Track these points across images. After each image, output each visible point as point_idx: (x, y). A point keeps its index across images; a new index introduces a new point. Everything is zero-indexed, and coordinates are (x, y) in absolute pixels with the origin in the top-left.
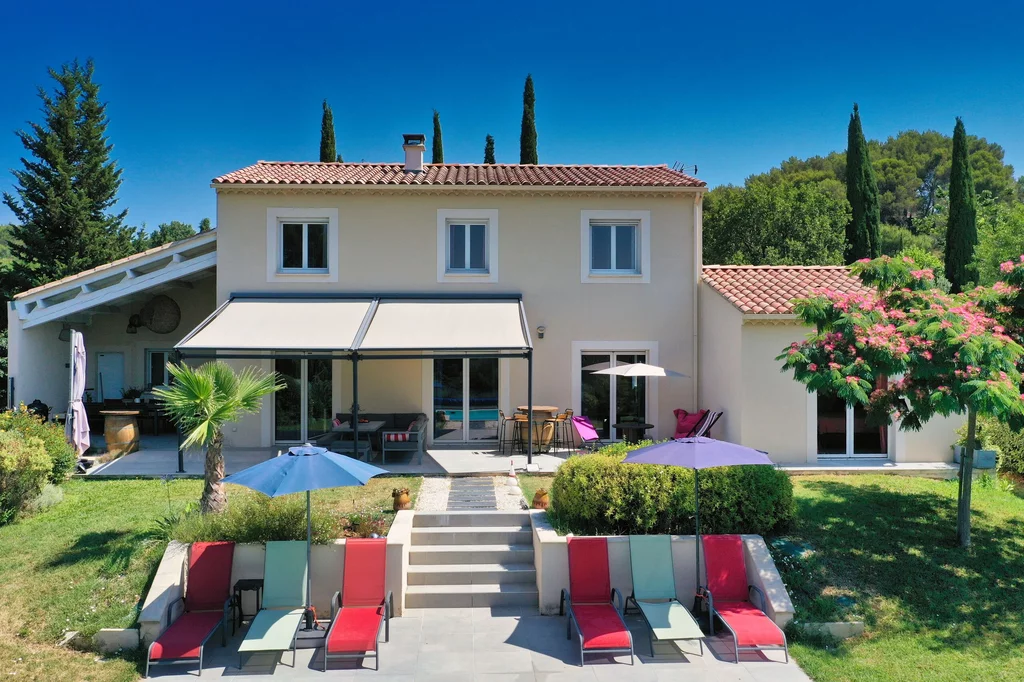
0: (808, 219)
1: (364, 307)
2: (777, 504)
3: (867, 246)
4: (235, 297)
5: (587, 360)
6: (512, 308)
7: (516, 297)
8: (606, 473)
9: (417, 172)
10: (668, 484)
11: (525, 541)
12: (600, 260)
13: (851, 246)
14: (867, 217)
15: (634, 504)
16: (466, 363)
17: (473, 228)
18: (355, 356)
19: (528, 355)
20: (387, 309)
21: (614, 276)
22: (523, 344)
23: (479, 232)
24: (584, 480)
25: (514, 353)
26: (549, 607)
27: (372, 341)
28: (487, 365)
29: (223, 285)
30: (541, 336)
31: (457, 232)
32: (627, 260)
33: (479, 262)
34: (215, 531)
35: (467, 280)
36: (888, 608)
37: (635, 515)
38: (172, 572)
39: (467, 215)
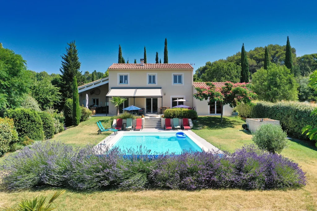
0: (231, 70)
1: (134, 90)
2: (194, 115)
3: (246, 77)
4: (112, 88)
5: (173, 99)
6: (160, 90)
7: (160, 88)
8: (171, 111)
9: (143, 66)
10: (179, 112)
11: (160, 121)
12: (175, 81)
13: (242, 76)
14: (246, 70)
15: (174, 115)
16: (152, 98)
17: (153, 76)
18: (134, 97)
19: (162, 97)
20: (138, 90)
21: (178, 84)
22: (161, 95)
23: (154, 77)
24: (168, 112)
25: (159, 97)
26: (163, 128)
27: (136, 95)
28: (155, 99)
29: (110, 86)
30: (165, 95)
31: (150, 77)
32: (180, 82)
33: (154, 82)
34: (120, 117)
35: (152, 85)
36: (206, 127)
37: (174, 116)
38: (115, 122)
39: (152, 74)
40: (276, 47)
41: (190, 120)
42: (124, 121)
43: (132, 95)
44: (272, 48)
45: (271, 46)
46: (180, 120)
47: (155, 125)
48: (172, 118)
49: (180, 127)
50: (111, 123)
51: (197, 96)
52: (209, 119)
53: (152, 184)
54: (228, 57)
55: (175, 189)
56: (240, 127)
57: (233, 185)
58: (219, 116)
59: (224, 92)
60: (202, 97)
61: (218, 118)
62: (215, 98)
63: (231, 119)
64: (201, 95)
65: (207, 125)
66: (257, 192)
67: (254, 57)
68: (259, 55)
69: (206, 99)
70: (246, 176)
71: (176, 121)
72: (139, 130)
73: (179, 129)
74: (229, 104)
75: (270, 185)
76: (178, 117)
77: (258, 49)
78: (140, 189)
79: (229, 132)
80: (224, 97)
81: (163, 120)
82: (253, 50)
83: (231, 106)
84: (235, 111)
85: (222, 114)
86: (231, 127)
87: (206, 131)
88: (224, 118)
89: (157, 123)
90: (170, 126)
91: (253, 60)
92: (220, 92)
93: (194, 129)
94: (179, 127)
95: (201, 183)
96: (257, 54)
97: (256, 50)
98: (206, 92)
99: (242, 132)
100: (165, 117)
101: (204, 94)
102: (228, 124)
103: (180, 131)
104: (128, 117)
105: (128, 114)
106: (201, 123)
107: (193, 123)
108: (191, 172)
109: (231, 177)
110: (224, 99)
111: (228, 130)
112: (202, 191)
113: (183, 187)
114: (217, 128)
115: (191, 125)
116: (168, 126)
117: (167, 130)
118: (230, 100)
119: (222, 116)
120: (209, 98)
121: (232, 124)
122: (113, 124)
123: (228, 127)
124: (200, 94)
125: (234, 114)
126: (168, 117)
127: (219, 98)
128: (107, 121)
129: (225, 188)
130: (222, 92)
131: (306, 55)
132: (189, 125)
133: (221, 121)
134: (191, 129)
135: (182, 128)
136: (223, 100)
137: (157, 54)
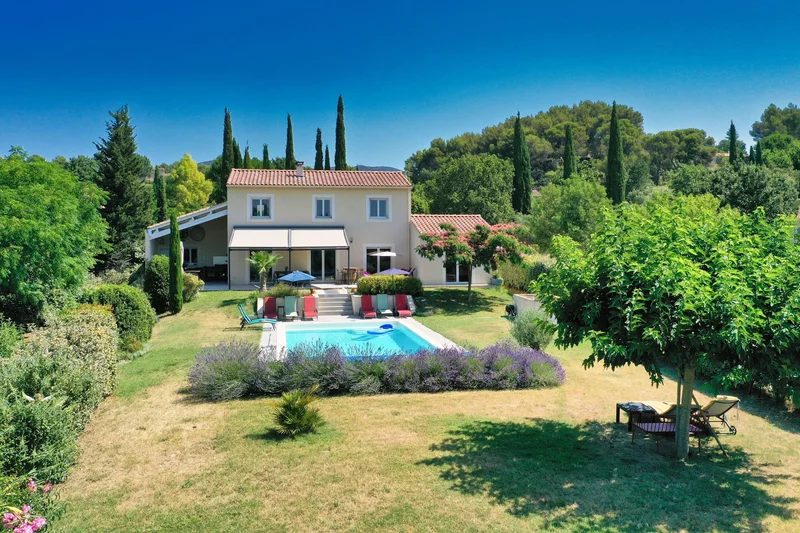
1: (286, 231)
4: (236, 227)
5: (369, 251)
6: (341, 232)
7: (342, 228)
8: (373, 280)
9: (301, 177)
10: (388, 282)
11: (349, 300)
12: (373, 213)
13: (515, 189)
15: (378, 288)
16: (323, 252)
17: (325, 201)
18: (289, 250)
19: (348, 249)
20: (295, 232)
21: (378, 220)
22: (346, 245)
23: (327, 203)
25: (342, 248)
26: (357, 314)
27: (294, 244)
28: (331, 253)
29: (231, 222)
30: (352, 242)
31: (319, 203)
32: (383, 213)
33: (328, 214)
34: (270, 295)
35: (323, 221)
36: (440, 310)
37: (378, 290)
38: (261, 304)
39: (323, 196)
40: (598, 108)
41: (409, 297)
42: (279, 301)
43: (285, 244)
44: (589, 110)
45: (587, 104)
46: (391, 299)
47: (340, 308)
48: (375, 294)
49: (391, 312)
50: (252, 306)
51: (422, 251)
52: (447, 294)
53: (388, 386)
54: (487, 130)
55: (415, 392)
56: (502, 311)
57: (481, 386)
58: (463, 287)
59: (475, 242)
60: (432, 253)
61: (462, 292)
62: (458, 256)
63: (488, 293)
64: (429, 249)
65: (441, 308)
66: (507, 391)
67: (546, 131)
68: (558, 128)
69: (440, 255)
70: (495, 375)
71: (382, 301)
72: (312, 320)
73: (389, 315)
74: (482, 266)
75: (522, 385)
76: (386, 292)
77: (558, 112)
78: (375, 393)
79: (482, 321)
80: (474, 253)
81: (357, 299)
82: (545, 112)
83: (487, 270)
84: (495, 277)
85: (470, 284)
86: (487, 310)
87: (440, 318)
88: (474, 293)
89: (344, 305)
90: (371, 310)
91: (544, 139)
92: (466, 244)
93: (420, 316)
94: (389, 311)
95: (444, 384)
96: (553, 124)
97: (552, 112)
98: (439, 244)
99: (505, 319)
100: (359, 291)
101: (435, 248)
102: (481, 304)
103: (391, 320)
104: (288, 294)
105: (286, 288)
106: (430, 304)
107: (416, 303)
108: (433, 372)
109: (479, 376)
110: (473, 257)
111: (481, 316)
112: (445, 393)
113: (424, 389)
114: (462, 311)
115: (413, 308)
116: (367, 310)
117: (367, 318)
118: (485, 257)
119: (469, 287)
120: (444, 253)
121: (488, 303)
122: (258, 309)
123: (482, 309)
124: (429, 247)
125: (494, 283)
126: (366, 292)
127: (464, 255)
128: (243, 301)
129: (472, 389)
130: (470, 243)
131: (664, 134)
132: (407, 308)
133: (467, 299)
134: (414, 315)
135: (396, 315)
136: (472, 259)
137: (319, 132)
